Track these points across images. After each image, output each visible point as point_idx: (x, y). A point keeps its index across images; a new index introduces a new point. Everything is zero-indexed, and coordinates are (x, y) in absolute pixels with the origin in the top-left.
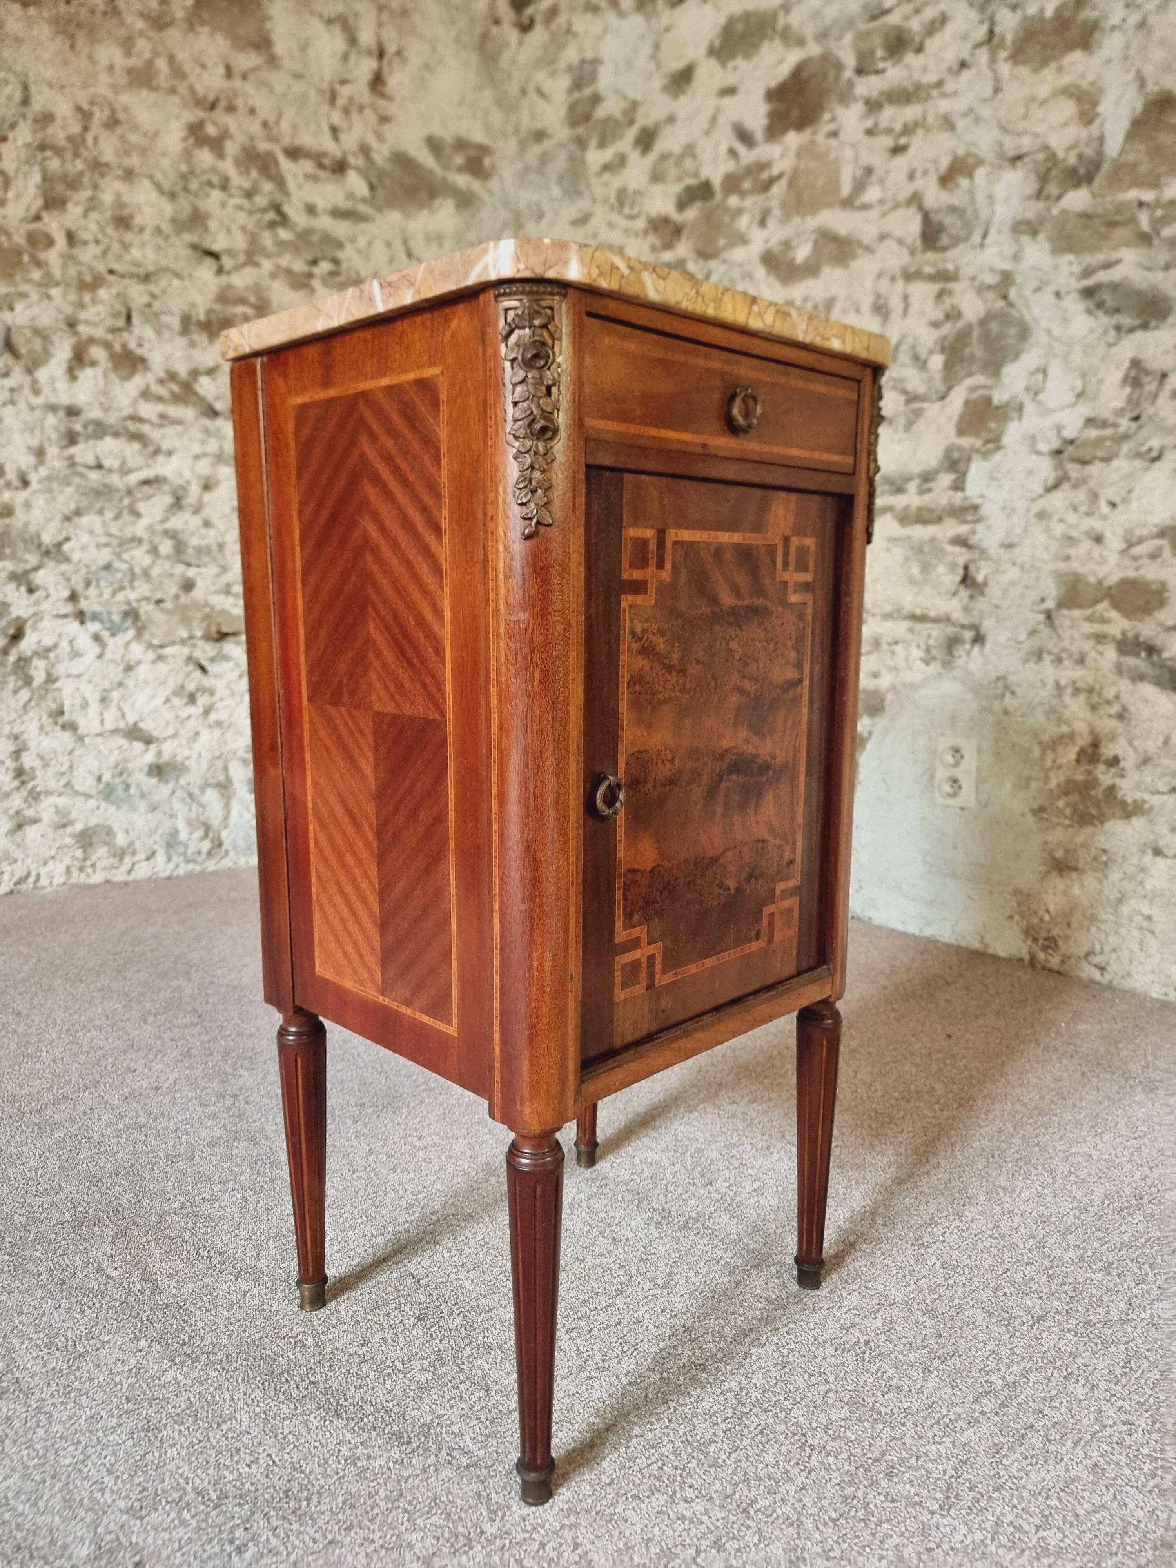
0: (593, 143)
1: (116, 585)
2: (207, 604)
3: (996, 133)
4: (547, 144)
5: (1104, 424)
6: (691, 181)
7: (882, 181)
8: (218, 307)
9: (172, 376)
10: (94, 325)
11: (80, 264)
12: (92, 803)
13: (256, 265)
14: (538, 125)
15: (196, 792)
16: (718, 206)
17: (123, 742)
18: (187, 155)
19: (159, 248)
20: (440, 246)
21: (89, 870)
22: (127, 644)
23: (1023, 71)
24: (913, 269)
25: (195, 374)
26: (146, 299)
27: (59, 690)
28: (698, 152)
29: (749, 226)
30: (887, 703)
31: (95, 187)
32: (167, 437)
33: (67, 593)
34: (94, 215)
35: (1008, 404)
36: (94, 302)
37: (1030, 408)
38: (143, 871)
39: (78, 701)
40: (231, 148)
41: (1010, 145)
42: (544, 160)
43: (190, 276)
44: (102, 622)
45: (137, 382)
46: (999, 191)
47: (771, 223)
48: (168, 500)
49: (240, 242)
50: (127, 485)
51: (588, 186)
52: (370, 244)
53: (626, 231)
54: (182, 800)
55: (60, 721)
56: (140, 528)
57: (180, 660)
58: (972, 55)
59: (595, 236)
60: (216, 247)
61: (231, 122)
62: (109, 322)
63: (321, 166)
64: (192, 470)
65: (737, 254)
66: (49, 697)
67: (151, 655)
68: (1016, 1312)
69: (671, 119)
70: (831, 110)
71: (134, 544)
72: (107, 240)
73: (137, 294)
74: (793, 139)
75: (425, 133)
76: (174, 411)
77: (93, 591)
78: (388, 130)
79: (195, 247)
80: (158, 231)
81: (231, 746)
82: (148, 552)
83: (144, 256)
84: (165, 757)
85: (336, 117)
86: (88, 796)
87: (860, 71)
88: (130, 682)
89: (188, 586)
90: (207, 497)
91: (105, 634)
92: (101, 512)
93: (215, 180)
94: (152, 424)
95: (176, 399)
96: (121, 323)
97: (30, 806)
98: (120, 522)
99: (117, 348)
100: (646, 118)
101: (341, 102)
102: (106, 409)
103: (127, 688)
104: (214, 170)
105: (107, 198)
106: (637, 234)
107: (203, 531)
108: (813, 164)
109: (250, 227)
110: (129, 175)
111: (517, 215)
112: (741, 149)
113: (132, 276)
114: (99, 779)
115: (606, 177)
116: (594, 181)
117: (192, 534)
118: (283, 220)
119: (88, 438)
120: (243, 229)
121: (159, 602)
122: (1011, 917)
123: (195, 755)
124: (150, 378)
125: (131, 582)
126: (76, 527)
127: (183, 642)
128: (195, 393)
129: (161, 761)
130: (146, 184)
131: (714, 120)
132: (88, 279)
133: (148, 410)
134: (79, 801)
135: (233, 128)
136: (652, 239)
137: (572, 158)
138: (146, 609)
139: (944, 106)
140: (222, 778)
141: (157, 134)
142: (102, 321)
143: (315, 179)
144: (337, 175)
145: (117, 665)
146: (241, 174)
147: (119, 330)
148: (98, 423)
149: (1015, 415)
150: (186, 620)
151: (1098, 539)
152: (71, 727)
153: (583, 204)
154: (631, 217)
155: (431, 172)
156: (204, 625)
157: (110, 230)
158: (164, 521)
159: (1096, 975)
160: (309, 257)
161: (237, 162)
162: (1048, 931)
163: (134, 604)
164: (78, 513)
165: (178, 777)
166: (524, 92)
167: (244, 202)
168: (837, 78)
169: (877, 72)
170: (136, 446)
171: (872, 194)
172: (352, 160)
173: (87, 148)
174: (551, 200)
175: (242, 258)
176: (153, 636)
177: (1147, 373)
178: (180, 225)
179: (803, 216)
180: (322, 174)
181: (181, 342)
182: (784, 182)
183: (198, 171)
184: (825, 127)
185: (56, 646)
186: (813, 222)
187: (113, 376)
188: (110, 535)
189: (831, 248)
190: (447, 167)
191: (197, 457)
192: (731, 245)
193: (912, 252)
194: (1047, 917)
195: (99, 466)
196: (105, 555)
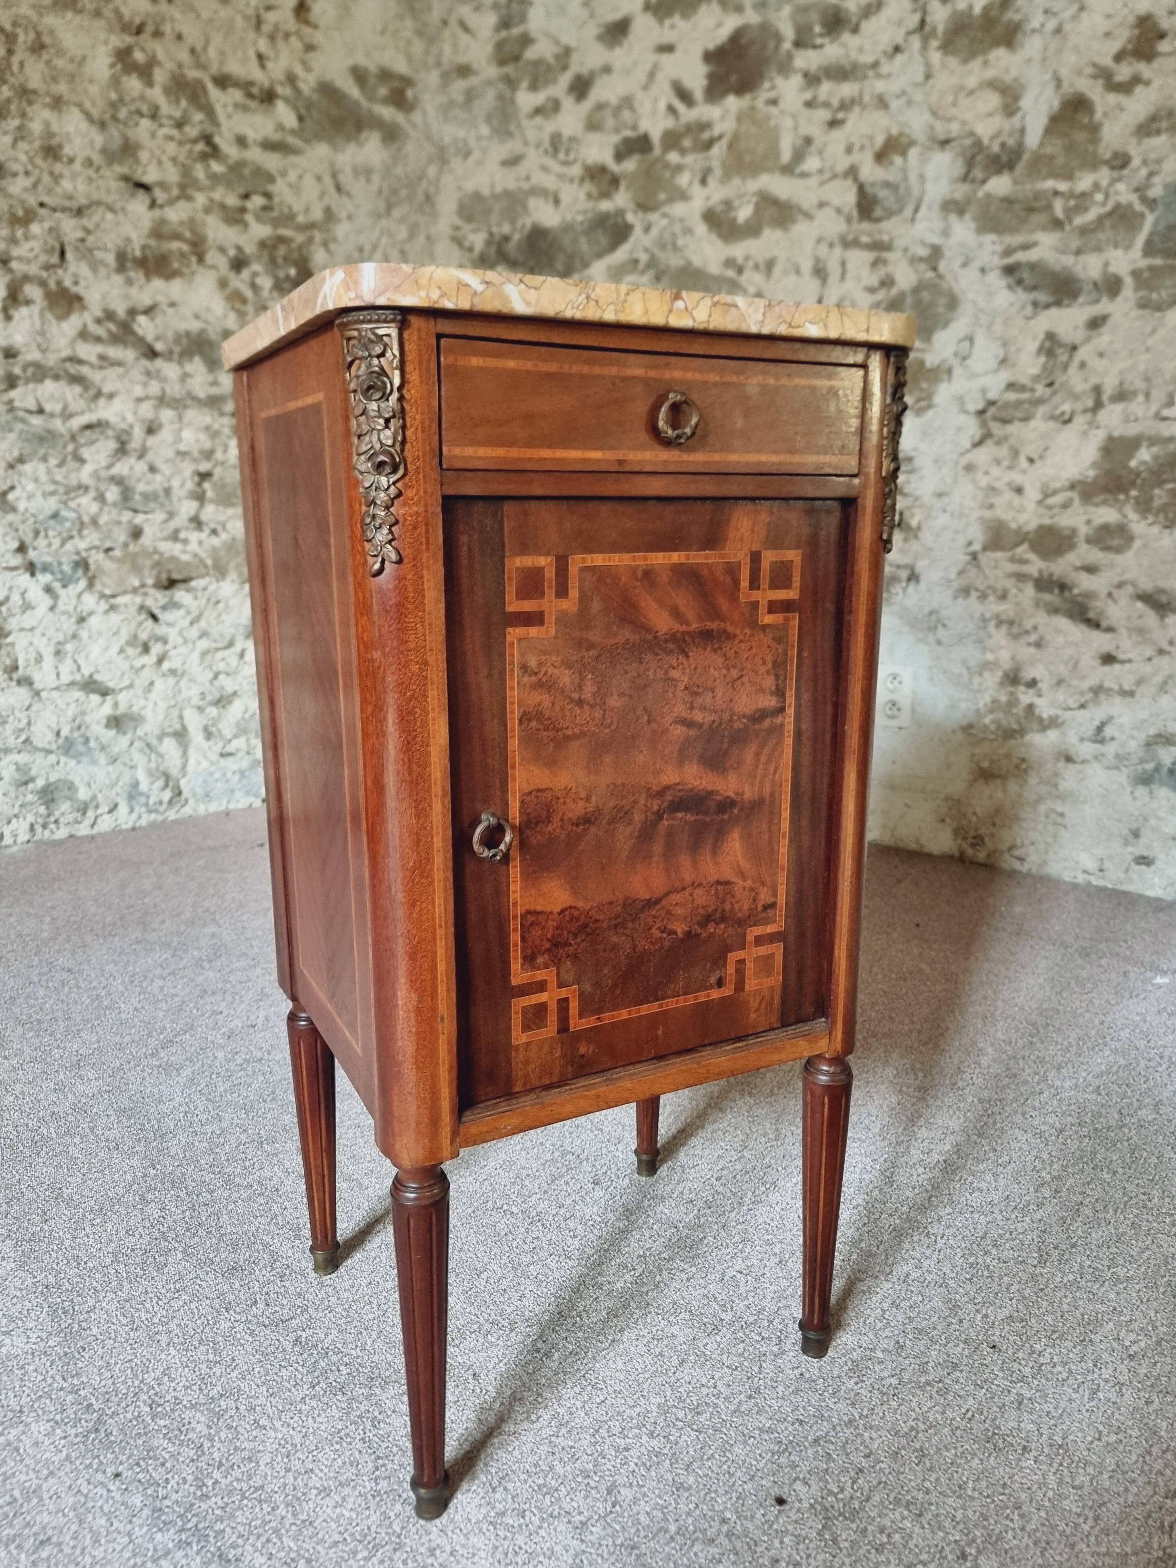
0: (525, 84)
1: (65, 535)
2: (156, 551)
3: (927, 117)
4: (473, 81)
5: (1023, 388)
6: (629, 133)
7: (820, 153)
8: (153, 242)
9: (110, 315)
10: (29, 261)
11: (10, 196)
12: (52, 758)
13: (189, 198)
14: (462, 59)
15: (154, 742)
16: (657, 160)
17: (79, 695)
18: (115, 82)
19: (90, 179)
20: (368, 180)
21: (52, 826)
22: (80, 595)
23: (953, 62)
24: (850, 237)
25: (132, 312)
26: (80, 234)
27: (12, 644)
28: (637, 105)
29: (690, 184)
31: (23, 115)
32: (108, 379)
33: (15, 545)
34: (23, 145)
35: (939, 367)
36: (27, 238)
37: (958, 371)
38: (106, 824)
39: (32, 656)
40: (160, 76)
41: (941, 129)
42: (470, 96)
43: (123, 209)
44: (53, 573)
45: (74, 323)
46: (930, 171)
47: (712, 181)
48: (113, 445)
49: (173, 175)
50: (70, 430)
51: (519, 127)
52: (300, 177)
53: (561, 177)
54: (141, 751)
55: (15, 676)
56: (85, 475)
57: (133, 610)
58: (906, 41)
59: (528, 178)
60: (147, 179)
61: (159, 49)
62: (43, 258)
63: (250, 96)
64: (135, 413)
65: (678, 209)
67: (104, 605)
69: (607, 70)
70: (771, 79)
71: (81, 492)
72: (37, 172)
73: (70, 228)
74: (732, 102)
75: (350, 62)
76: (113, 352)
77: (41, 542)
78: (314, 58)
79: (126, 179)
80: (89, 162)
81: (185, 694)
82: (95, 499)
83: (75, 188)
84: (122, 709)
85: (263, 45)
86: (49, 752)
87: (798, 44)
88: (84, 634)
89: (137, 533)
90: (151, 441)
91: (57, 586)
92: (44, 459)
93: (145, 109)
94: (92, 366)
95: (115, 339)
96: (55, 259)
98: (64, 469)
99: (53, 286)
100: (580, 65)
101: (266, 28)
102: (44, 351)
103: (80, 640)
104: (142, 98)
105: (36, 127)
106: (572, 181)
107: (150, 476)
108: (753, 130)
109: (182, 158)
110: (57, 103)
111: (442, 150)
112: (681, 107)
113: (64, 210)
115: (538, 120)
116: (526, 123)
117: (139, 480)
118: (213, 151)
119: (28, 381)
120: (174, 159)
121: (108, 550)
123: (150, 705)
124: (88, 317)
125: (80, 531)
126: (20, 475)
127: (135, 591)
128: (134, 333)
129: (118, 713)
130: (75, 113)
131: (652, 75)
132: (20, 213)
133: (88, 351)
134: (39, 757)
135: (161, 55)
136: (588, 186)
137: (501, 97)
138: (96, 559)
139: (880, 86)
140: (178, 727)
141: (84, 58)
142: (36, 257)
143: (245, 109)
144: (264, 106)
145: (70, 617)
146: (170, 102)
147: (54, 266)
148: (37, 365)
149: (945, 377)
150: (136, 569)
151: (1019, 490)
152: (26, 682)
153: (513, 146)
154: (566, 163)
155: (357, 103)
156: (154, 572)
157: (39, 161)
158: (109, 467)
160: (242, 191)
161: (167, 91)
163: (84, 554)
164: (21, 460)
165: (135, 728)
166: (445, 23)
167: (174, 132)
168: (777, 48)
169: (815, 47)
170: (77, 389)
171: (812, 163)
172: (280, 90)
173: (13, 74)
174: (479, 138)
175: (175, 192)
176: (104, 585)
177: (1061, 345)
178: (111, 156)
179: (744, 179)
180: (253, 104)
181: (118, 279)
182: (724, 143)
183: (127, 99)
184: (764, 94)
185: (7, 599)
186: (753, 185)
187: (49, 316)
188: (55, 483)
189: (771, 211)
190: (371, 99)
191: (139, 400)
192: (671, 200)
193: (849, 221)
195: (41, 411)
196: (52, 504)
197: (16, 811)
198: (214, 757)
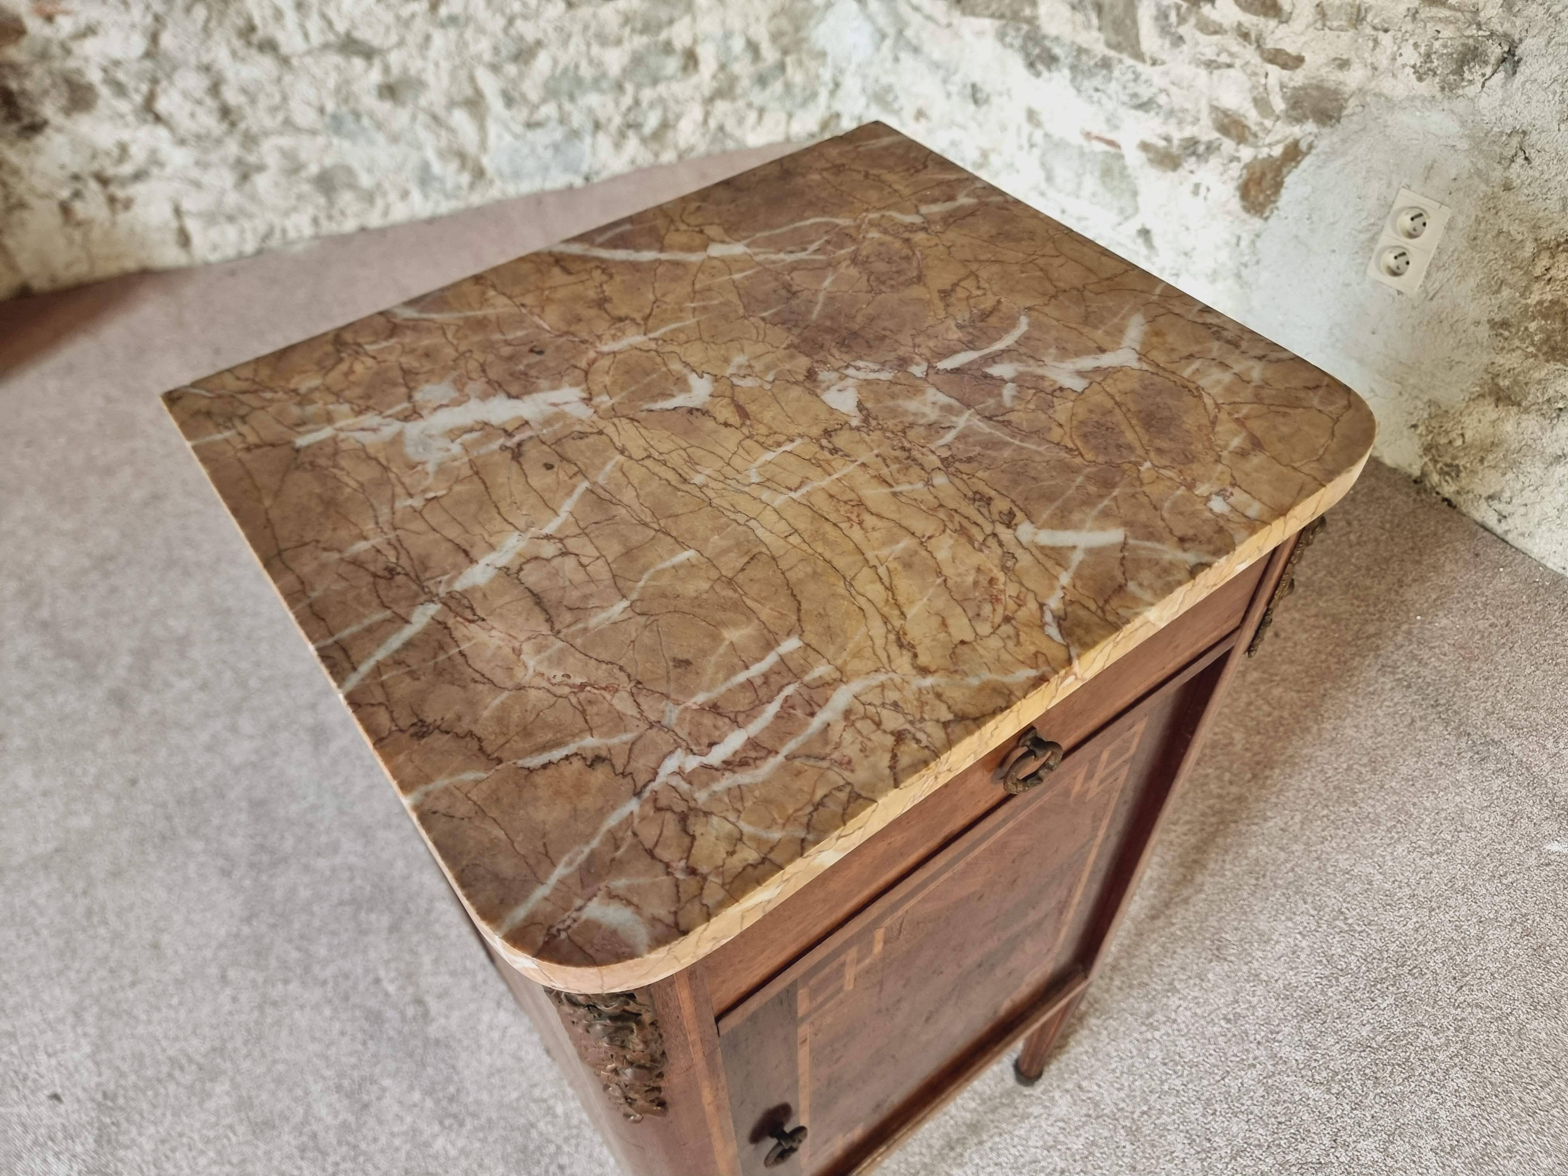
12: (321, 140)
30: (1346, 112)
39: (269, 12)
66: (232, 11)
68: (1219, 1141)
81: (473, 49)
86: (313, 133)
97: (249, 151)
114: (322, 110)
122: (1415, 426)
152: (269, 46)
159: (1491, 521)
162: (1454, 458)
165: (416, 97)
194: (1459, 442)
197: (293, 202)
198: (518, 129)
